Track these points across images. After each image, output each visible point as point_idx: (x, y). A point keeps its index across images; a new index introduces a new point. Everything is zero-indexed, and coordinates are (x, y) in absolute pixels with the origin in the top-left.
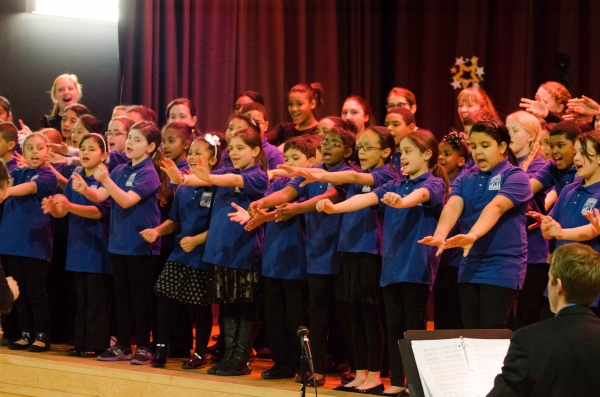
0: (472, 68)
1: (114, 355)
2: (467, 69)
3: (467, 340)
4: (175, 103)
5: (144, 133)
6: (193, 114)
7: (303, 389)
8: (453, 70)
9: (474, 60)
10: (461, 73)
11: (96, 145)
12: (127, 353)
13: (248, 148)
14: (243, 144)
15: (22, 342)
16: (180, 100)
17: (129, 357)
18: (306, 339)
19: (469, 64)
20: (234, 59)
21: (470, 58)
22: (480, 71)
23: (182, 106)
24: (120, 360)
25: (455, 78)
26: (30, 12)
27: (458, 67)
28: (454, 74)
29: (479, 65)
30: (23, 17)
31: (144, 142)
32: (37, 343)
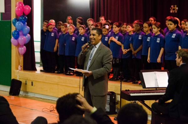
0: (175, 8)
2: (174, 8)
3: (156, 72)
6: (105, 20)
7: (121, 84)
8: (171, 8)
9: (176, 6)
10: (172, 9)
11: (82, 29)
13: (117, 28)
15: (68, 73)
16: (102, 16)
19: (174, 7)
21: (175, 5)
22: (177, 8)
25: (171, 10)
27: (172, 8)
28: (171, 9)
29: (177, 7)
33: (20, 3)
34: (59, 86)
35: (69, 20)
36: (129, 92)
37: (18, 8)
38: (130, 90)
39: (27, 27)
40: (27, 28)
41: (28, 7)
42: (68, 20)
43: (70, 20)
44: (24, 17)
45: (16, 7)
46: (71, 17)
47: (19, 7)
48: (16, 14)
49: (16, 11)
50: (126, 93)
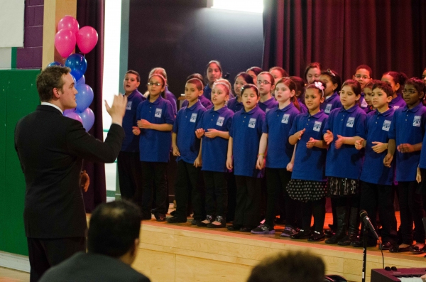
1: (262, 230)
4: (311, 67)
5: (286, 84)
7: (365, 252)
12: (270, 230)
13: (354, 95)
14: (352, 92)
15: (206, 222)
16: (314, 65)
17: (272, 232)
18: (368, 219)
20: (342, 36)
23: (315, 69)
24: (265, 233)
26: (210, 7)
30: (205, 11)
31: (288, 91)
32: (216, 223)
33: (69, 19)
34: (177, 257)
35: (214, 73)
36: (395, 273)
37: (63, 34)
38: (397, 267)
39: (87, 87)
40: (85, 89)
41: (90, 32)
42: (211, 71)
43: (216, 71)
44: (79, 60)
45: (57, 31)
46: (217, 63)
47: (66, 32)
48: (56, 51)
49: (57, 43)
50: (389, 275)
